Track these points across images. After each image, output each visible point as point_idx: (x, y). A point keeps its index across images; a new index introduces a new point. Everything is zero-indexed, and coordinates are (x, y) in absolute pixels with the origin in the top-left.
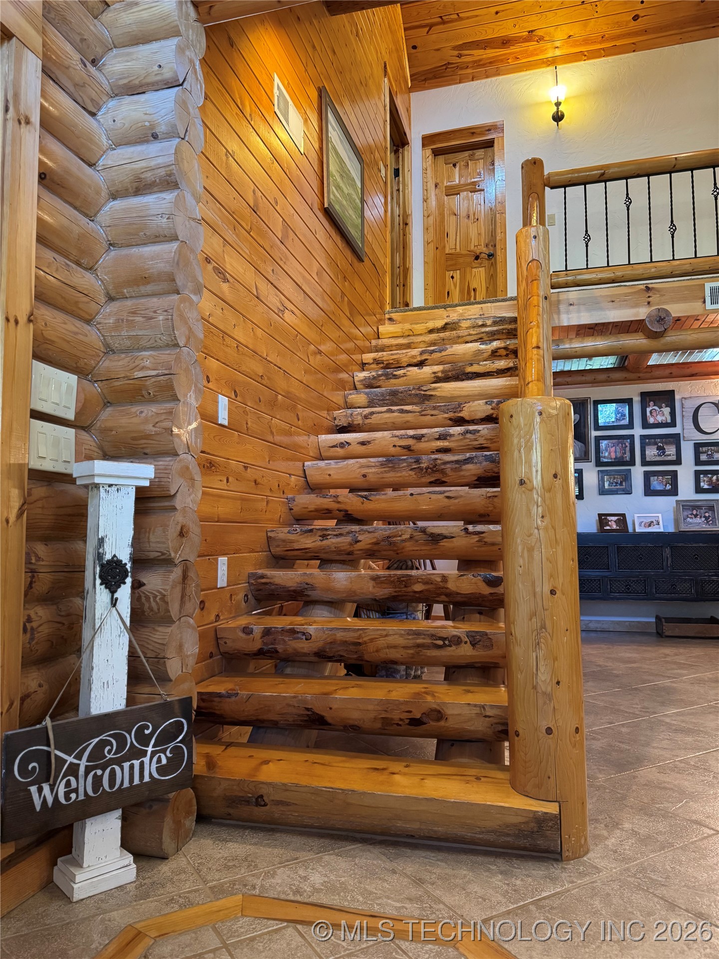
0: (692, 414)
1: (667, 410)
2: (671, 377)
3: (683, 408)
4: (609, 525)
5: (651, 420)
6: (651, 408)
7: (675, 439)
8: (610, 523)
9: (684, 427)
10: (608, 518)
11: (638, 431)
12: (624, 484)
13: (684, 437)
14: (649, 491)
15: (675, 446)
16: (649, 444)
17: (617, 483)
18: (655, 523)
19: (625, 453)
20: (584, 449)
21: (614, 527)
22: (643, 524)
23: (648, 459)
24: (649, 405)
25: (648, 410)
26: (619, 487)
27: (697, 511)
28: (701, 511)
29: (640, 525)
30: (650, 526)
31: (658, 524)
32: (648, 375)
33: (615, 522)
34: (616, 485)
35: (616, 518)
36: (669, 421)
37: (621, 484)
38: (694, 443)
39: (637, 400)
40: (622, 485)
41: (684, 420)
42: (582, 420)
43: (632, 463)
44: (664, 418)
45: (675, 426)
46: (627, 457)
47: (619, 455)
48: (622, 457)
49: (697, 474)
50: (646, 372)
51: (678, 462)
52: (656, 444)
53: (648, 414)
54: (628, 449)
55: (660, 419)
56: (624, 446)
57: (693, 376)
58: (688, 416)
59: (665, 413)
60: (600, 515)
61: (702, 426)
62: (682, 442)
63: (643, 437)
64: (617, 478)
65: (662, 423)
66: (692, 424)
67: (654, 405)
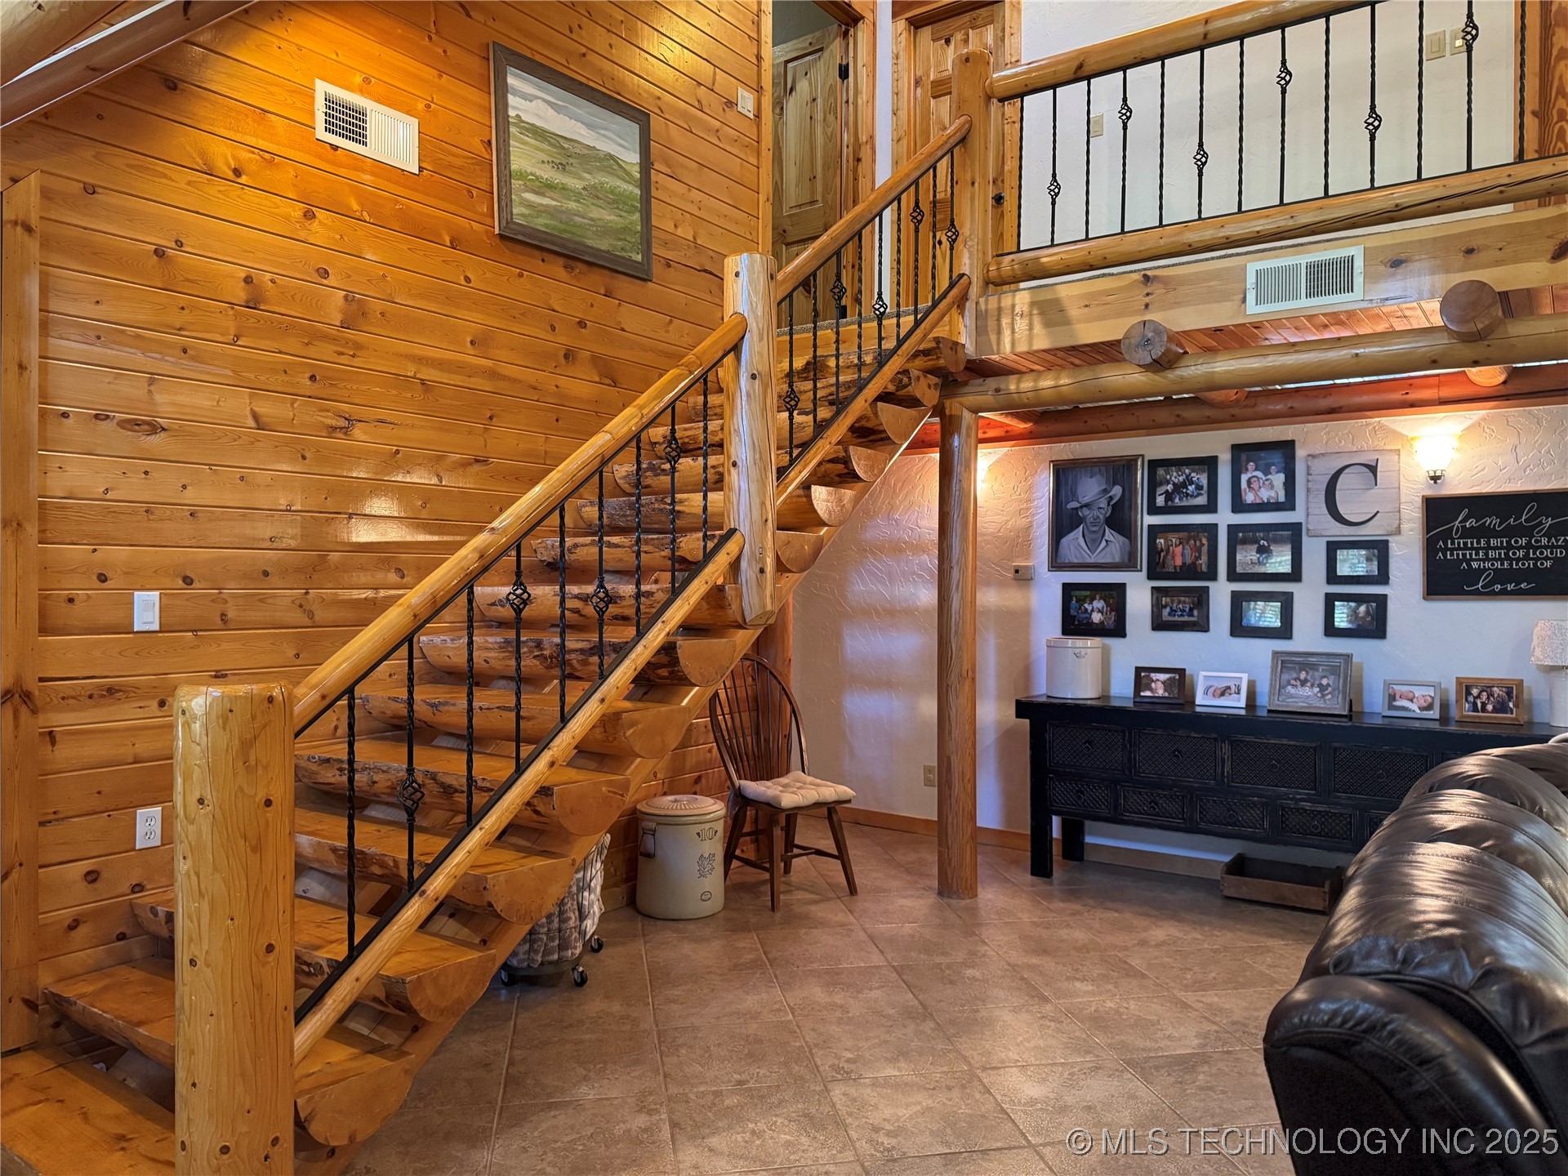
0: (1324, 487)
1: (1279, 479)
2: (1293, 415)
3: (1309, 474)
4: (1151, 689)
5: (1249, 498)
6: (1249, 475)
7: (1293, 535)
8: (1153, 685)
9: (1308, 511)
10: (1152, 675)
11: (1224, 517)
12: (1196, 613)
13: (1308, 530)
14: (1239, 628)
15: (1289, 546)
16: (1244, 542)
17: (1184, 611)
18: (1233, 689)
19: (1199, 557)
20: (1128, 548)
21: (1161, 692)
22: (1211, 690)
23: (1239, 570)
24: (1247, 470)
25: (1244, 478)
26: (1186, 618)
27: (1307, 673)
28: (1316, 673)
29: (1206, 692)
30: (1222, 694)
31: (1239, 693)
32: (1248, 412)
33: (1164, 683)
34: (1182, 615)
35: (1167, 676)
36: (1282, 499)
37: (1191, 614)
38: (1328, 542)
39: (1225, 458)
40: (1192, 616)
41: (1311, 497)
42: (1127, 496)
43: (1212, 575)
44: (1273, 494)
45: (1293, 508)
46: (1203, 562)
47: (1189, 561)
48: (1194, 564)
49: (1330, 601)
50: (1246, 406)
51: (1295, 575)
52: (1255, 541)
53: (1244, 485)
54: (1205, 549)
55: (1265, 495)
56: (1198, 543)
57: (1333, 412)
58: (1318, 490)
59: (1275, 483)
60: (1138, 670)
61: (1343, 509)
62: (1305, 538)
63: (1233, 529)
64: (1185, 602)
65: (1269, 503)
66: (1324, 505)
67: (1256, 469)
